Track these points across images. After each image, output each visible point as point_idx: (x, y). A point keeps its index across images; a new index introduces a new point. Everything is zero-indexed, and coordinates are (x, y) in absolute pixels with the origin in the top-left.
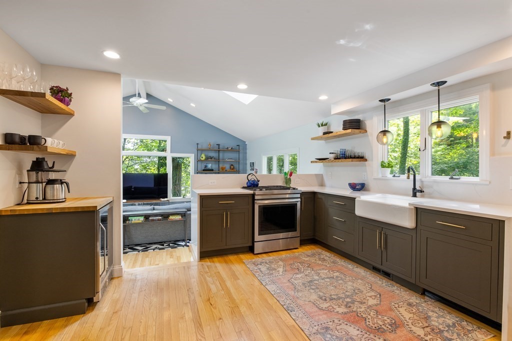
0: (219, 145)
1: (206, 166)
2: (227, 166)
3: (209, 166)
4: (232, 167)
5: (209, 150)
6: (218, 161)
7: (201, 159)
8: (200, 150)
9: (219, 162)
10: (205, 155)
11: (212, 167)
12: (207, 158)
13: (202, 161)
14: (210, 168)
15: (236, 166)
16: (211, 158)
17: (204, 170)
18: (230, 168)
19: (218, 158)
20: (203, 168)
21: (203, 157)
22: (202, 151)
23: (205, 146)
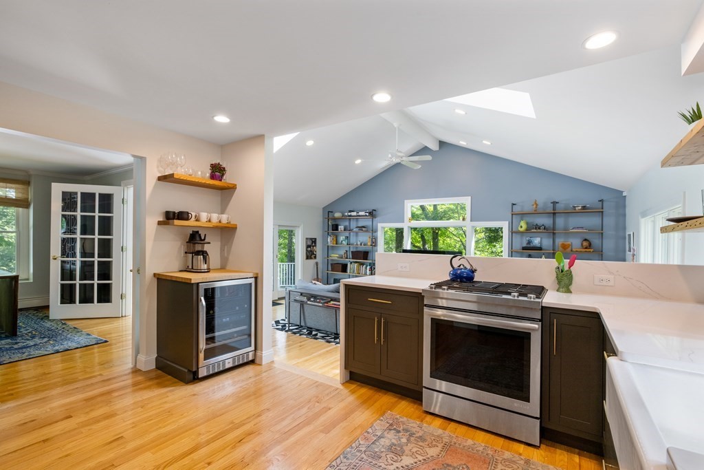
0: (554, 203)
1: (529, 242)
2: (576, 243)
3: (536, 241)
4: (585, 244)
5: (536, 213)
6: (552, 232)
7: (520, 229)
8: (517, 215)
9: (554, 234)
10: (527, 223)
11: (541, 243)
12: (532, 228)
13: (522, 232)
14: (539, 245)
15: (596, 242)
16: (537, 227)
17: (524, 249)
18: (582, 244)
19: (552, 226)
20: (525, 245)
21: (523, 226)
22: (522, 215)
23: (528, 208)
